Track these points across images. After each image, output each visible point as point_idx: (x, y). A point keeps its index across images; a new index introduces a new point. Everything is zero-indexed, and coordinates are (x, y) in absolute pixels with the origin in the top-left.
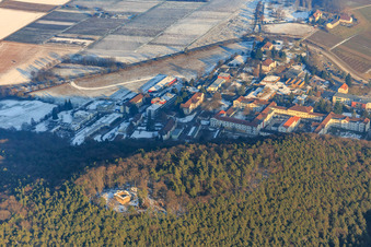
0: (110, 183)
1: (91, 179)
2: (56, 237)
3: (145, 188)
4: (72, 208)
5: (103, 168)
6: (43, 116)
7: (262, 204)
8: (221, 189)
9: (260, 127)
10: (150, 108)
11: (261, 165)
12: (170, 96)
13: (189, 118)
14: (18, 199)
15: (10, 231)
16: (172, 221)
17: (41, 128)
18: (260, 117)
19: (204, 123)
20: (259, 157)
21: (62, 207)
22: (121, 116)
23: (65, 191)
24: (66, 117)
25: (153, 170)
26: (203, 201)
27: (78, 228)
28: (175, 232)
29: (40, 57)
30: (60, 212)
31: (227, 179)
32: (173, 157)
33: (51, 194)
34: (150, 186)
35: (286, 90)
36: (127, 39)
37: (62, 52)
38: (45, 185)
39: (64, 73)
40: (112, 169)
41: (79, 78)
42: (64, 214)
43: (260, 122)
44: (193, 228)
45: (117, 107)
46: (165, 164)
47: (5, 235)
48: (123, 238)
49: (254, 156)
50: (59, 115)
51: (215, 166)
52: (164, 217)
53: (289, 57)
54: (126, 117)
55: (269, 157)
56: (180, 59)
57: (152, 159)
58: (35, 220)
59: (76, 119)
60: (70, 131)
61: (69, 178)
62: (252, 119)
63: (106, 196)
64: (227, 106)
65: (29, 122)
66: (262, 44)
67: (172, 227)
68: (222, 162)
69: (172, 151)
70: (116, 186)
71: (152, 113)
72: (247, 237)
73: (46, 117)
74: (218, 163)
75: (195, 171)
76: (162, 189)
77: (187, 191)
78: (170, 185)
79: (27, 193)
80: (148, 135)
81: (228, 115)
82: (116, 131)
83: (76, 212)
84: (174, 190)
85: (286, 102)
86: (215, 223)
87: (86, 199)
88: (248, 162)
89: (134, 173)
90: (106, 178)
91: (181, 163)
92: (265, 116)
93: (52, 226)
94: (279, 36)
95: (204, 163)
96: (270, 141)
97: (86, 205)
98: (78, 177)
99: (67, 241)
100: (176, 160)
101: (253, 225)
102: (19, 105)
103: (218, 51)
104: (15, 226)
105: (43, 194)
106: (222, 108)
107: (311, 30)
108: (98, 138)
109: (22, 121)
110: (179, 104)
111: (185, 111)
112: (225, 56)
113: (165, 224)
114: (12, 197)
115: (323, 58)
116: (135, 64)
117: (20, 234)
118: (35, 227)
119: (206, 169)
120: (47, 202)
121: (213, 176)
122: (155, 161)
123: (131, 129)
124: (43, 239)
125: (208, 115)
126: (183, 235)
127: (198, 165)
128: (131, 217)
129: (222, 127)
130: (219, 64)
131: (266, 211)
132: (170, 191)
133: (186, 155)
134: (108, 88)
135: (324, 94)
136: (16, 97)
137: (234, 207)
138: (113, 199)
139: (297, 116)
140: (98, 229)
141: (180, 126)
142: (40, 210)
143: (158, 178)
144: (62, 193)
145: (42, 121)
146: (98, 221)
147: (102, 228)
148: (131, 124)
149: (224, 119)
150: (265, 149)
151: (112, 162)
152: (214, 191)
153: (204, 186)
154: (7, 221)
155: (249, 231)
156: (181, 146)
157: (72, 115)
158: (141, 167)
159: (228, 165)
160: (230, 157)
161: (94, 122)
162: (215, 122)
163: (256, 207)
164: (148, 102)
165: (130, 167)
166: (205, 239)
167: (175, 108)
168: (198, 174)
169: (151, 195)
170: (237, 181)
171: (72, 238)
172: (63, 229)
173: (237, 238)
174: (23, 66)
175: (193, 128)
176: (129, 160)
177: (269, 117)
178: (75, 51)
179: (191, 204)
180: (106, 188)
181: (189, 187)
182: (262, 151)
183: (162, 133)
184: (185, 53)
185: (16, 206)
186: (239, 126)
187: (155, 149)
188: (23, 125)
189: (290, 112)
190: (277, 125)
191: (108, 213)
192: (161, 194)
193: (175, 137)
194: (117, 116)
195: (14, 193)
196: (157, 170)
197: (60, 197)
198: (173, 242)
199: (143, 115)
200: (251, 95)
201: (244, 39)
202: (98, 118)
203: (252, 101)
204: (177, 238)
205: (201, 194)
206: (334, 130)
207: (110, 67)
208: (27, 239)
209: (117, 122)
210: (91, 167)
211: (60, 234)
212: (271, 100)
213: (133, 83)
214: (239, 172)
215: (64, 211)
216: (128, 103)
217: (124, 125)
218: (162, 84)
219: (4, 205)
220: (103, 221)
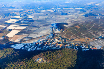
1: (35, 57)
6: (23, 47)
8: (55, 58)
11: (60, 54)
12: (42, 43)
13: (45, 46)
14: (23, 61)
15: (23, 67)
17: (23, 49)
19: (48, 47)
20: (59, 52)
24: (26, 47)
25: (44, 56)
27: (34, 66)
28: (49, 65)
29: (21, 37)
31: (55, 56)
35: (59, 41)
36: (34, 34)
37: (24, 36)
38: (27, 59)
39: (25, 40)
41: (27, 40)
42: (31, 63)
44: (52, 65)
45: (34, 45)
46: (46, 54)
48: (41, 67)
53: (58, 36)
55: (61, 52)
56: (42, 37)
58: (27, 65)
59: (28, 47)
62: (55, 46)
63: (37, 60)
64: (51, 44)
65: (21, 48)
66: (54, 34)
69: (46, 52)
70: (38, 59)
71: (40, 46)
72: (60, 66)
74: (53, 54)
75: (50, 55)
78: (47, 58)
79: (25, 60)
80: (40, 49)
83: (33, 63)
85: (59, 43)
90: (37, 57)
94: (56, 33)
96: (60, 50)
97: (35, 62)
98: (32, 57)
99: (32, 68)
101: (60, 64)
107: (61, 32)
108: (32, 50)
110: (44, 44)
112: (49, 36)
113: (47, 64)
115: (63, 36)
116: (36, 38)
117: (25, 67)
120: (28, 62)
121: (53, 56)
122: (44, 54)
123: (37, 48)
125: (48, 45)
128: (42, 64)
130: (48, 38)
131: (62, 61)
133: (48, 53)
134: (32, 42)
135: (64, 42)
136: (18, 44)
137: (57, 61)
138: (38, 60)
139: (61, 45)
144: (30, 60)
146: (37, 64)
147: (38, 66)
149: (51, 46)
151: (37, 54)
154: (22, 65)
158: (42, 55)
160: (55, 53)
161: (31, 47)
163: (60, 61)
164: (39, 44)
165: (40, 55)
166: (54, 66)
169: (44, 60)
170: (57, 57)
172: (31, 66)
173: (58, 66)
174: (19, 39)
175: (46, 48)
177: (57, 45)
178: (26, 36)
179: (51, 61)
181: (50, 58)
184: (43, 36)
185: (23, 63)
186: (53, 47)
189: (60, 45)
198: (49, 67)
199: (38, 46)
200: (54, 42)
201: (51, 34)
203: (54, 43)
205: (52, 59)
206: (67, 47)
207: (32, 38)
209: (34, 47)
212: (57, 43)
213: (36, 41)
214: (57, 55)
216: (36, 44)
217: (36, 48)
218: (40, 41)
219: (21, 62)
220: (38, 64)
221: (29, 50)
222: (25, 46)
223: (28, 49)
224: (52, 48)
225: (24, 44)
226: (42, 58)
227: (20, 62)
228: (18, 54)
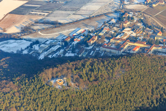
0: (54, 76)
1: (46, 74)
2: (30, 99)
3: (70, 78)
4: (38, 87)
5: (51, 69)
6: (26, 47)
7: (122, 84)
8: (103, 78)
9: (122, 51)
10: (73, 43)
11: (122, 67)
12: (82, 38)
13: (91, 47)
14: (14, 83)
15: (10, 97)
16: (82, 92)
17: (25, 52)
18: (122, 47)
19: (97, 49)
20: (121, 64)
21: (33, 86)
22: (61, 46)
23: (35, 79)
24: (36, 47)
25: (73, 70)
26: (95, 83)
27: (40, 96)
28: (83, 97)
29: (25, 20)
30: (32, 89)
31: (106, 74)
33: (29, 81)
34: (72, 77)
35: (134, 34)
36: (64, 12)
37: (35, 18)
38: (26, 77)
39: (35, 28)
40: (55, 70)
41: (42, 30)
42: (34, 89)
43: (122, 49)
44: (91, 95)
45: (59, 43)
46: (79, 67)
47: (8, 99)
48: (60, 100)
49: (118, 64)
50: (33, 47)
51: (101, 68)
52: (78, 91)
53: (136, 19)
54: (62, 47)
55: (125, 64)
56: (87, 21)
57: (73, 65)
58: (21, 92)
59: (40, 48)
60: (38, 53)
61: (36, 74)
62: (118, 47)
63: (53, 82)
64: (107, 42)
65: (20, 50)
66: (123, 14)
67: (82, 95)
68: (104, 66)
69: (82, 61)
71: (74, 45)
72: (115, 99)
73: (28, 47)
74: (102, 66)
75: (92, 70)
76: (77, 78)
77: (88, 79)
78: (81, 76)
79: (18, 80)
80: (72, 55)
81: (108, 46)
82: (58, 53)
83: (39, 89)
84: (83, 78)
85: (134, 40)
86: (101, 93)
87: (44, 83)
88: (115, 66)
89: (65, 71)
90: (53, 73)
91: (86, 67)
92: (124, 46)
93: (29, 95)
94: (131, 10)
95: (96, 67)
96: (125, 57)
97: (44, 86)
98: (40, 73)
99: (35, 101)
100: (83, 65)
101: (117, 94)
102: (15, 42)
103: (104, 17)
104: (13, 95)
105: (25, 81)
106: (105, 43)
107: (146, 7)
108: (50, 56)
109: (17, 49)
110: (86, 41)
111: (89, 44)
112: (107, 19)
113: (78, 93)
114: (11, 82)
115: (151, 20)
116: (67, 23)
117: (15, 98)
118: (21, 95)
119: (97, 69)
120: (27, 84)
121: (100, 72)
122: (74, 66)
123: (65, 52)
124: (25, 100)
125: (99, 46)
126: (86, 98)
127: (93, 68)
128: (63, 91)
129: (105, 51)
130: (104, 23)
131: (123, 88)
132: (81, 79)
133: (88, 63)
134: (55, 34)
135: (151, 36)
136: (14, 39)
137: (109, 86)
138: (56, 83)
139: (139, 46)
140: (49, 96)
141: (86, 51)
142: (24, 88)
143: (75, 73)
144: (33, 80)
145: (25, 49)
146: (49, 93)
147: (50, 96)
148: (65, 50)
149: (106, 47)
150: (123, 60)
151: (56, 66)
152: (100, 79)
153: (96, 77)
154: (9, 92)
155: (116, 97)
156: (86, 59)
157: (39, 46)
158: (68, 69)
159: (107, 67)
160: (108, 64)
161: (49, 49)
162: (102, 49)
163: (119, 86)
164: (72, 40)
165: (63, 69)
166: (96, 100)
167: (84, 43)
168: (93, 71)
169: (73, 81)
170: (111, 75)
171: (37, 100)
172: (34, 96)
173: (110, 100)
174: (18, 25)
175: (92, 52)
176: (63, 66)
177: (126, 46)
178: (41, 18)
179: (90, 85)
180: (53, 78)
181: (89, 77)
182: (122, 61)
183: (78, 54)
184: (90, 18)
185: (12, 87)
186: (113, 51)
187: (74, 61)
188: (17, 51)
189: (136, 44)
190: (129, 50)
191: (53, 89)
192: (77, 81)
193: (84, 56)
194: (59, 46)
195: (12, 81)
196: (75, 70)
197: (32, 82)
198: (82, 102)
199: (70, 46)
200: (118, 37)
201: (116, 12)
203: (118, 39)
204: (84, 100)
205: (95, 80)
206: (155, 52)
207: (56, 25)
208: (18, 101)
209: (59, 49)
210: (46, 69)
211: (32, 98)
212: (127, 39)
213: (66, 32)
214: (111, 71)
215: (34, 88)
216: (63, 41)
217: (62, 51)
218: (78, 32)
220: (51, 92)
222: (31, 46)
223: (39, 54)
225: (30, 40)
226: (66, 76)
227: (6, 83)
228: (6, 63)
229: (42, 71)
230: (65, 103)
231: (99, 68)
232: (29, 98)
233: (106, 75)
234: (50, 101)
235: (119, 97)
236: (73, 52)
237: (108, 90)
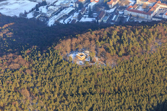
0: (73, 48)
1: (64, 46)
2: (45, 78)
3: (94, 52)
4: (54, 62)
5: (70, 40)
6: (30, 9)
7: (159, 60)
8: (136, 52)
9: (152, 15)
10: (90, 4)
11: (157, 38)
13: (112, 10)
14: (23, 57)
15: (20, 75)
16: (110, 69)
17: (30, 16)
18: (152, 10)
19: (120, 13)
20: (156, 33)
21: (48, 62)
22: (74, 9)
23: (49, 53)
24: (43, 9)
25: (97, 41)
26: (126, 58)
27: (58, 74)
28: (111, 76)
30: (47, 65)
31: (139, 46)
32: (108, 34)
33: (42, 55)
34: (96, 50)
38: (38, 50)
40: (75, 41)
42: (49, 66)
43: (152, 12)
44: (121, 74)
45: (72, 4)
46: (104, 37)
47: (18, 78)
48: (82, 79)
49: (153, 33)
50: (40, 8)
51: (132, 39)
52: (105, 68)
54: (76, 10)
55: (161, 33)
57: (96, 35)
58: (33, 69)
59: (49, 11)
60: (46, 17)
61: (50, 46)
62: (147, 10)
63: (72, 56)
64: (133, 3)
65: (23, 12)
67: (110, 73)
68: (136, 37)
69: (107, 30)
70: (77, 51)
71: (91, 7)
72: (151, 79)
73: (33, 10)
74: (133, 37)
75: (120, 42)
76: (103, 52)
77: (117, 53)
78: (107, 50)
79: (28, 54)
80: (90, 20)
81: (134, 8)
82: (72, 18)
83: (56, 65)
84: (110, 52)
86: (133, 71)
87: (61, 58)
88: (149, 36)
89: (87, 42)
90: (71, 45)
91: (113, 37)
92: (155, 9)
93: (43, 73)
95: (125, 37)
96: (161, 24)
97: (61, 61)
98: (56, 45)
99: (52, 81)
100: (110, 35)
101: (154, 72)
102: (16, 3)
104: (23, 73)
105: (37, 54)
106: (130, 5)
109: (20, 12)
110: (106, 2)
111: (110, 6)
113: (105, 71)
114: (20, 56)
117: (26, 77)
118: (34, 73)
119: (127, 41)
120: (40, 59)
121: (131, 45)
122: (98, 36)
123: (80, 17)
124: (38, 80)
125: (122, 8)
126: (116, 78)
127: (122, 38)
128: (87, 68)
129: (131, 15)
131: (161, 64)
132: (108, 53)
133: (115, 33)
137: (143, 62)
138: (76, 57)
140: (68, 74)
141: (107, 14)
142: (36, 64)
143: (100, 46)
144: (47, 54)
145: (30, 12)
146: (68, 70)
147: (71, 74)
148: (80, 14)
149: (132, 11)
150: (159, 29)
151: (74, 36)
152: (132, 53)
153: (125, 50)
154: (18, 69)
155: (152, 75)
156: (112, 27)
157: (47, 8)
158: (90, 40)
159: (139, 38)
160: (140, 33)
161: (59, 12)
162: (127, 12)
163: (155, 62)
165: (84, 39)
166: (128, 80)
167: (104, 4)
168: (123, 43)
169: (97, 55)
170: (145, 47)
171: (54, 79)
172: (49, 74)
173: (146, 79)
175: (115, 16)
176: (84, 35)
177: (157, 9)
179: (119, 61)
180: (72, 51)
181: (117, 51)
182: (157, 30)
183: (97, 19)
185: (22, 62)
186: (140, 15)
187: (97, 29)
188: (20, 14)
190: (162, 14)
191: (74, 66)
192: (102, 55)
194: (72, 9)
195: (21, 54)
196: (100, 41)
197: (46, 56)
198: (110, 81)
199: (86, 8)
202: (61, 10)
204: (112, 79)
205: (124, 55)
208: (30, 80)
209: (72, 13)
210: (63, 39)
211: (48, 77)
214: (145, 42)
215: (49, 64)
216: (77, 1)
217: (76, 14)
219: (16, 61)
220: (71, 70)
221: (51, 23)
222: (37, 7)
223: (48, 19)
224: (138, 17)
226: (89, 49)
227: (14, 58)
228: (10, 31)
229: (57, 42)
230: (89, 83)
231: (129, 39)
232: (44, 76)
233: (138, 48)
234: (71, 80)
235: (156, 76)
236: (90, 16)
237: (141, 67)
